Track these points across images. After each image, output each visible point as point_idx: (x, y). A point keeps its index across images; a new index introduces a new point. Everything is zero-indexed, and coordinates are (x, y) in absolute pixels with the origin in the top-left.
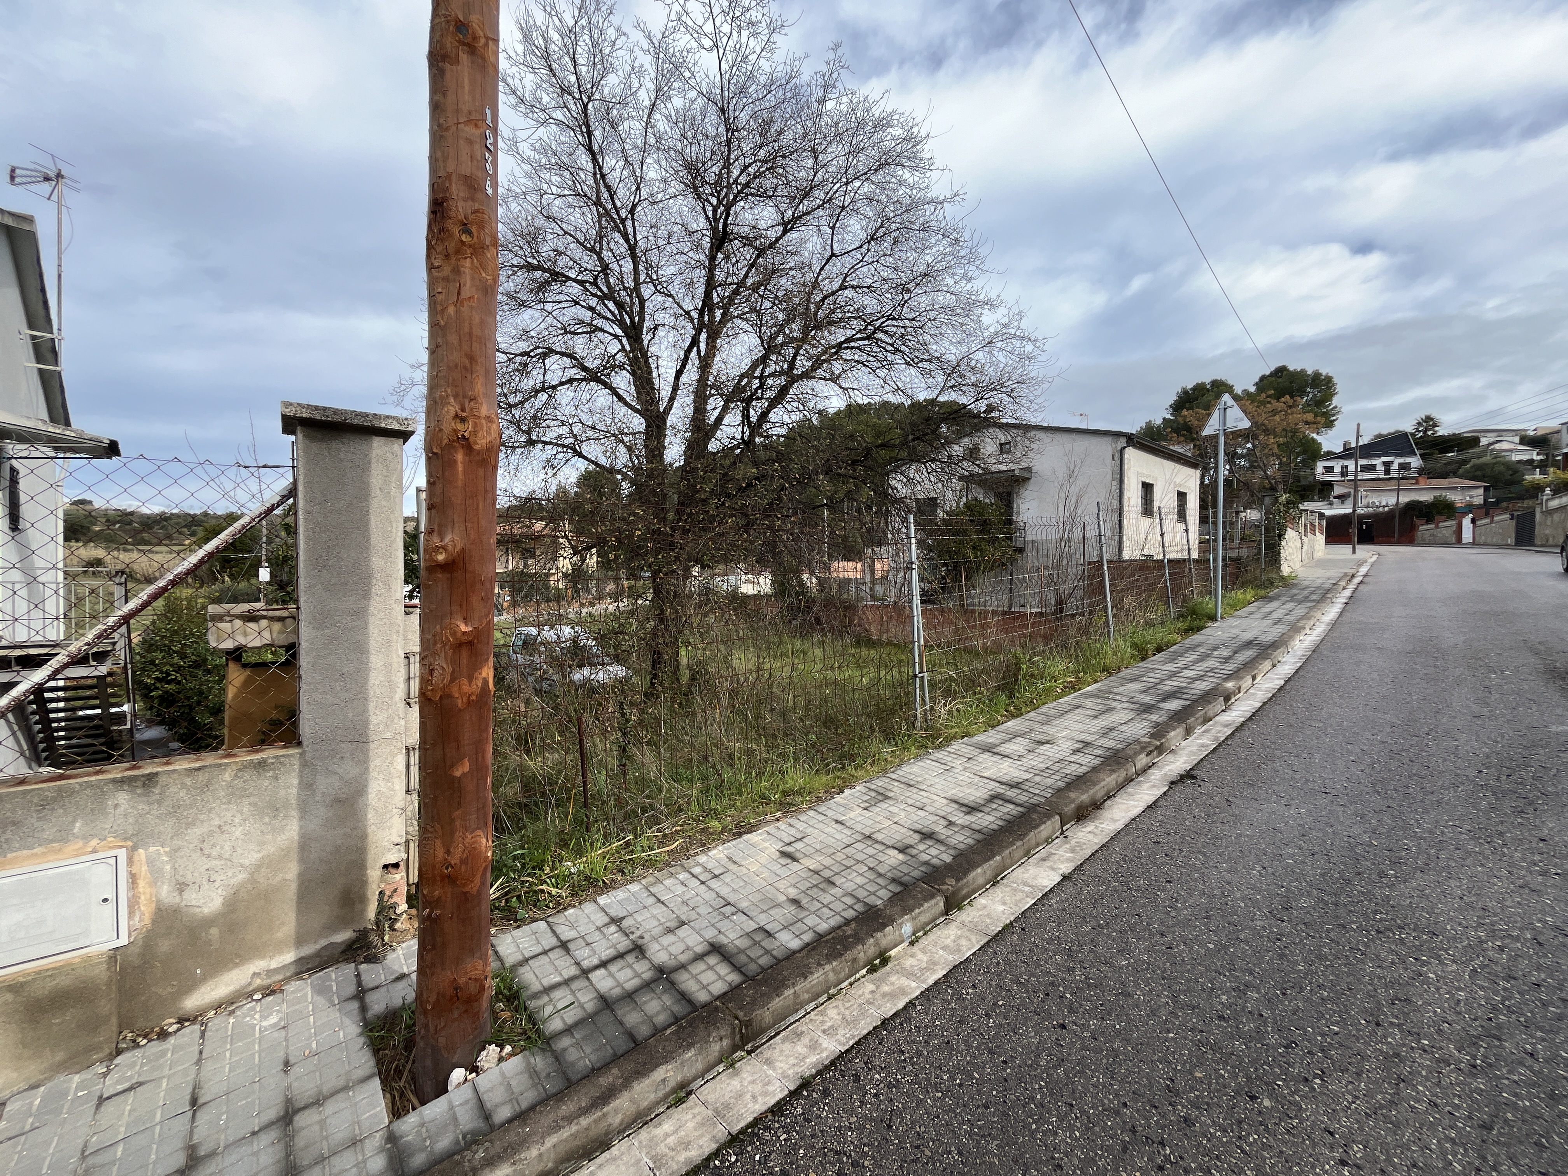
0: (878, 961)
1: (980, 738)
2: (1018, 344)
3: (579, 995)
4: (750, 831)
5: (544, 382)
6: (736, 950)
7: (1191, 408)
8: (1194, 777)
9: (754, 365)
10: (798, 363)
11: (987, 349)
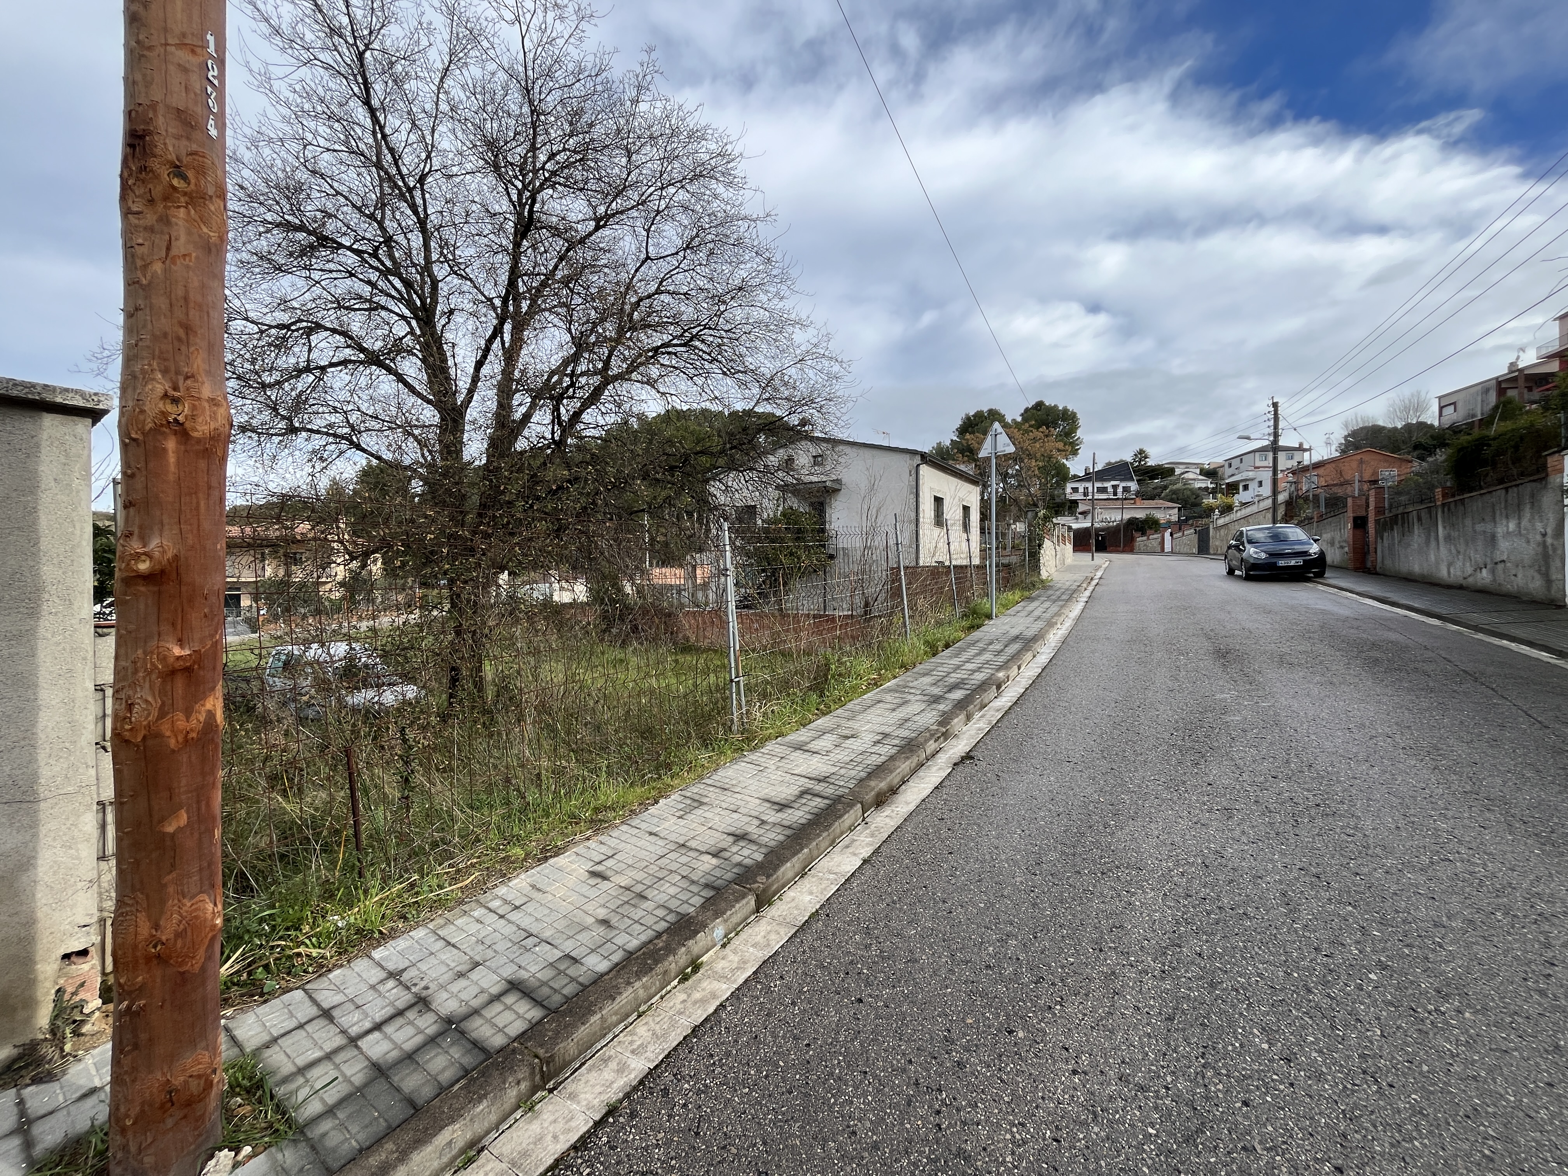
0: (689, 970)
1: (792, 737)
2: (826, 363)
3: (344, 1068)
4: (556, 855)
5: (308, 361)
6: (538, 984)
7: (973, 433)
8: (972, 758)
9: (566, 362)
10: (613, 362)
11: (798, 365)
